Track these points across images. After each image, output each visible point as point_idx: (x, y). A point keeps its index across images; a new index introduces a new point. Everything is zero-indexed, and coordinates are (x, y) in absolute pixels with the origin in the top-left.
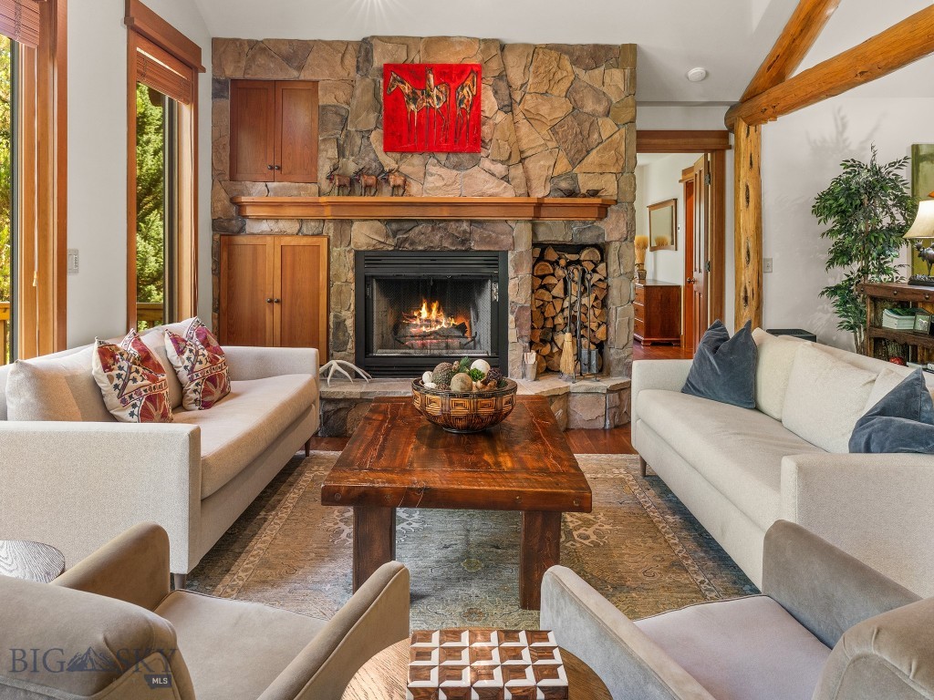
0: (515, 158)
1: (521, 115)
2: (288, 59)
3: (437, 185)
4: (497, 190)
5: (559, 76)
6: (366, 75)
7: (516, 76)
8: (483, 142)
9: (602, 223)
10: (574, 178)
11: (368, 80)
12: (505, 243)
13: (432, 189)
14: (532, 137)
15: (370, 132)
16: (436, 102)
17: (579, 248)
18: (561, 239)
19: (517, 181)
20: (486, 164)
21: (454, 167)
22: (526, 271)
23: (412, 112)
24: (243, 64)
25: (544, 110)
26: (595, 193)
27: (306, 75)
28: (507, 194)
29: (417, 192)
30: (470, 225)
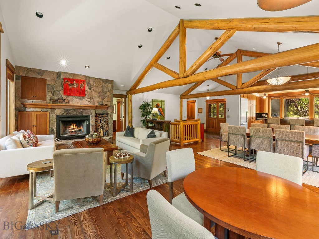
0: (92, 98)
1: (93, 90)
2: (38, 73)
3: (76, 102)
5: (100, 84)
7: (92, 83)
9: (107, 110)
10: (103, 102)
11: (60, 80)
13: (74, 103)
16: (75, 86)
17: (103, 114)
18: (100, 113)
21: (79, 99)
22: (94, 118)
23: (70, 88)
24: (25, 73)
25: (97, 90)
26: (106, 105)
28: (90, 104)
29: (71, 103)
30: (83, 110)
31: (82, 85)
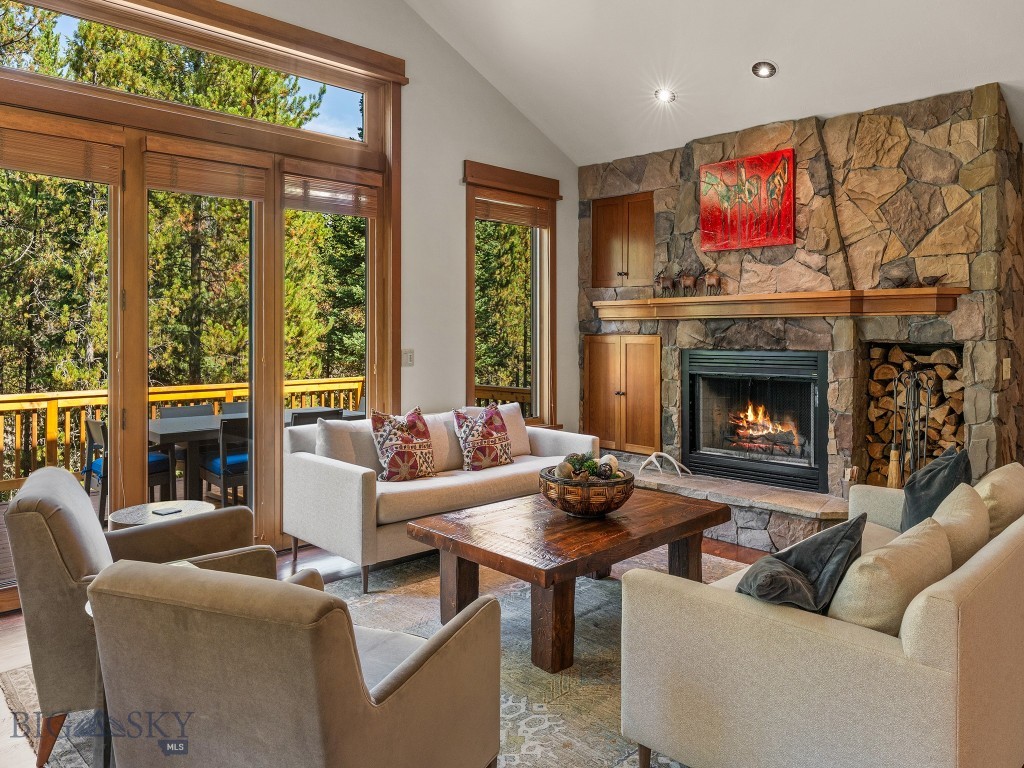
0: (835, 245)
1: (845, 197)
2: (630, 175)
3: (751, 281)
4: (813, 284)
5: (889, 143)
6: (688, 180)
7: (837, 153)
8: (799, 232)
9: (949, 317)
10: (910, 264)
11: (691, 184)
12: (822, 342)
13: (747, 286)
14: (857, 220)
15: (691, 233)
16: (747, 196)
17: (926, 349)
18: (893, 338)
19: (837, 271)
20: (802, 255)
21: (770, 262)
22: (846, 374)
23: (726, 209)
24: (599, 185)
25: (871, 186)
26: (934, 281)
27: (643, 188)
28: (824, 288)
29: (734, 292)
30: (785, 323)
31: (776, 181)
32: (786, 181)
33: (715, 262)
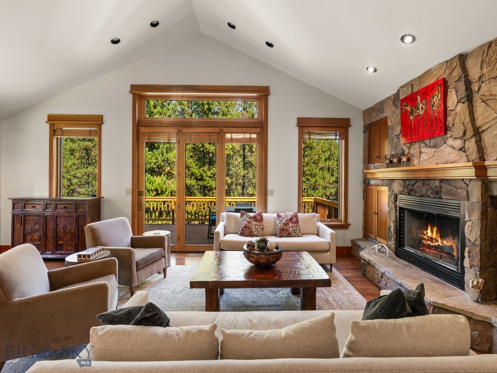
1: (479, 100)
2: (379, 111)
3: (425, 158)
6: (398, 108)
7: (474, 72)
8: (449, 127)
12: (461, 195)
13: (423, 161)
14: (486, 115)
15: (399, 135)
16: (421, 111)
19: (471, 149)
20: (450, 141)
21: (434, 147)
22: (476, 217)
23: (411, 120)
24: (369, 117)
27: (383, 116)
29: (416, 164)
30: (441, 182)
31: (435, 99)
32: (439, 98)
33: (409, 149)
